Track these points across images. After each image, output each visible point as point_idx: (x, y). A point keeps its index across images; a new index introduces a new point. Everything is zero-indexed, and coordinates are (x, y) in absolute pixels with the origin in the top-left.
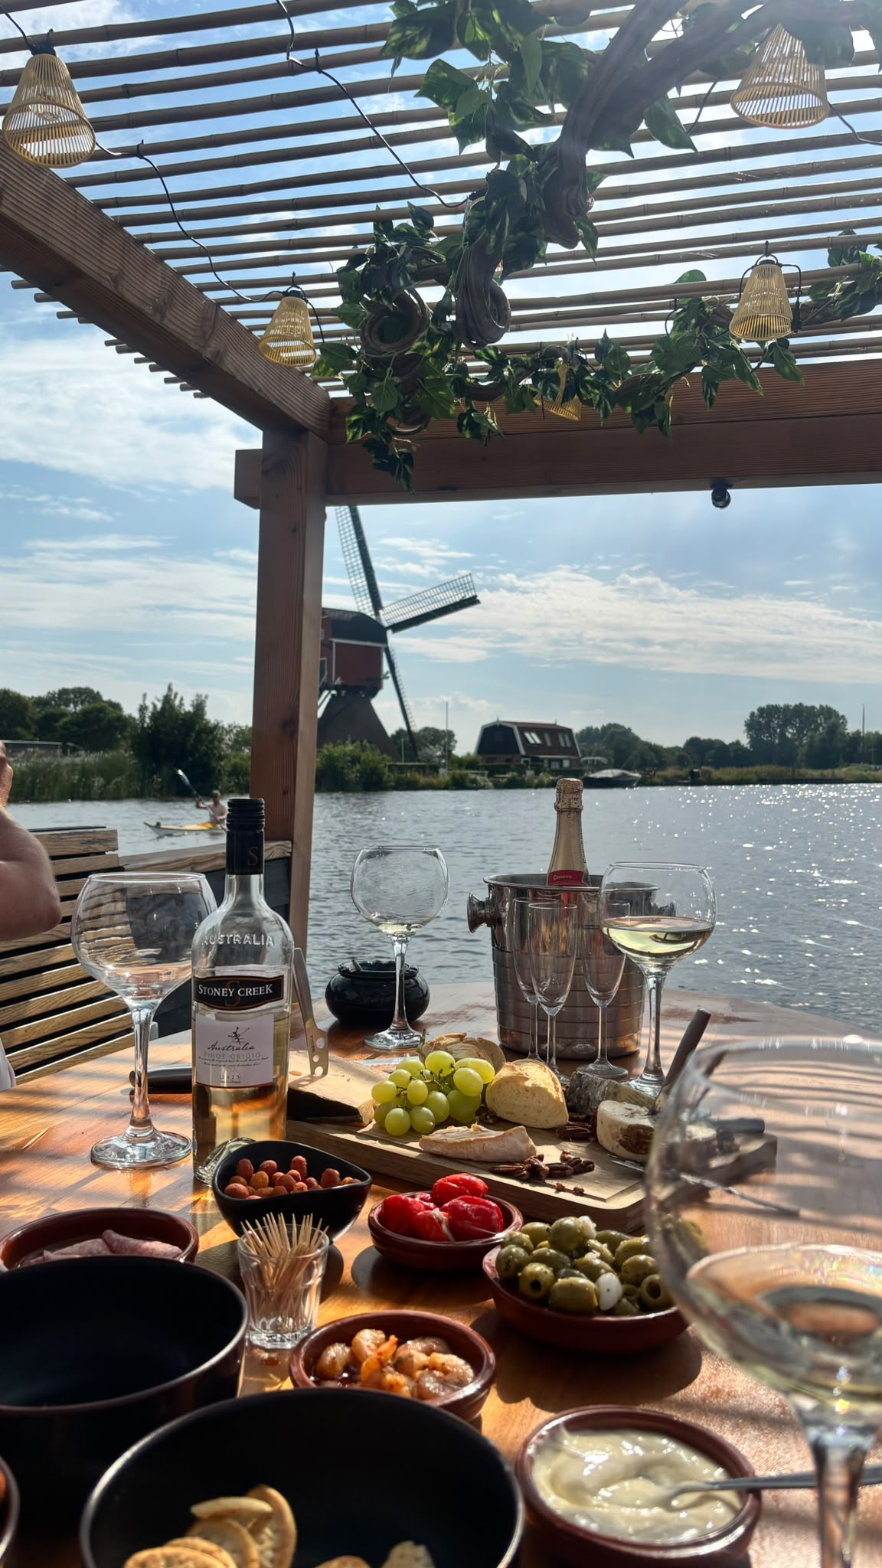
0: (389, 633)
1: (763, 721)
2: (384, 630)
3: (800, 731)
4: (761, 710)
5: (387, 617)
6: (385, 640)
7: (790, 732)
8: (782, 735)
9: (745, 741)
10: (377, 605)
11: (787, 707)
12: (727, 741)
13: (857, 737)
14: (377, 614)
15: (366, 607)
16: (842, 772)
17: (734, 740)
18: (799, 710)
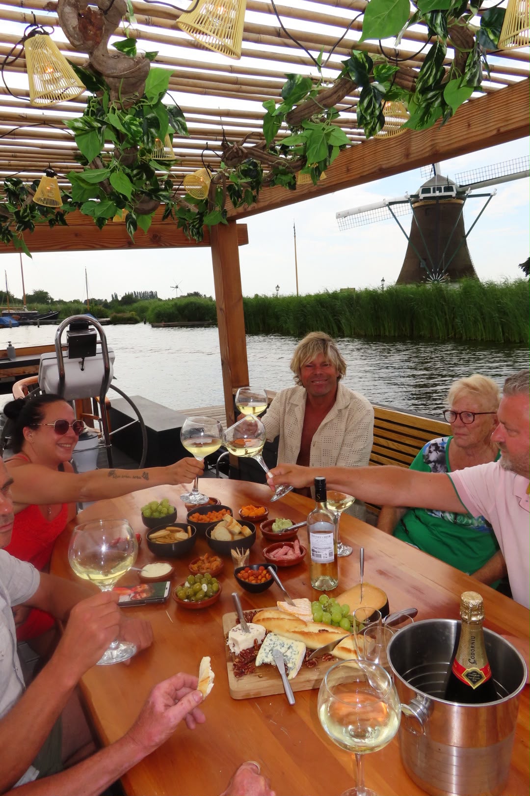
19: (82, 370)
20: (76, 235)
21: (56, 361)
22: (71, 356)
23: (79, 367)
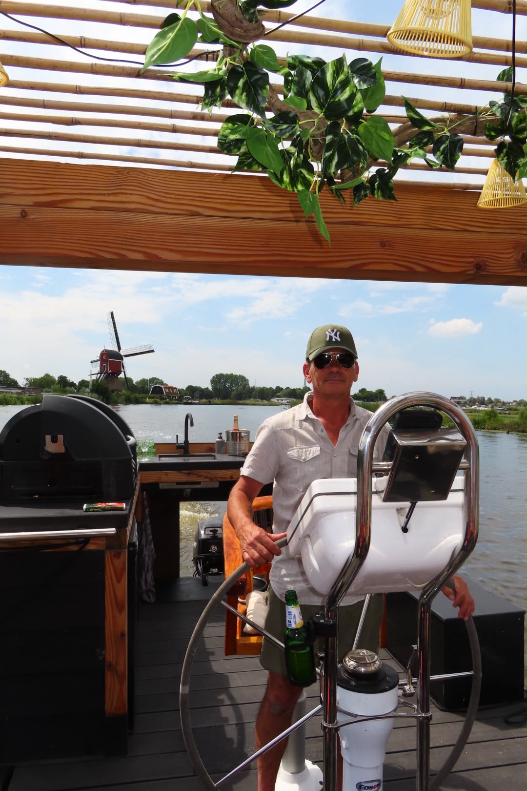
0: (124, 357)
1: (218, 380)
2: (122, 356)
3: (231, 384)
4: (217, 375)
5: (122, 353)
6: (122, 359)
7: (228, 385)
8: (225, 386)
9: (210, 388)
10: (119, 348)
11: (227, 374)
12: (203, 387)
13: (253, 389)
14: (119, 351)
15: (116, 350)
16: (248, 402)
17: (206, 387)
18: (231, 375)
19: (405, 530)
20: (383, 244)
21: (352, 502)
22: (391, 495)
23: (397, 522)
